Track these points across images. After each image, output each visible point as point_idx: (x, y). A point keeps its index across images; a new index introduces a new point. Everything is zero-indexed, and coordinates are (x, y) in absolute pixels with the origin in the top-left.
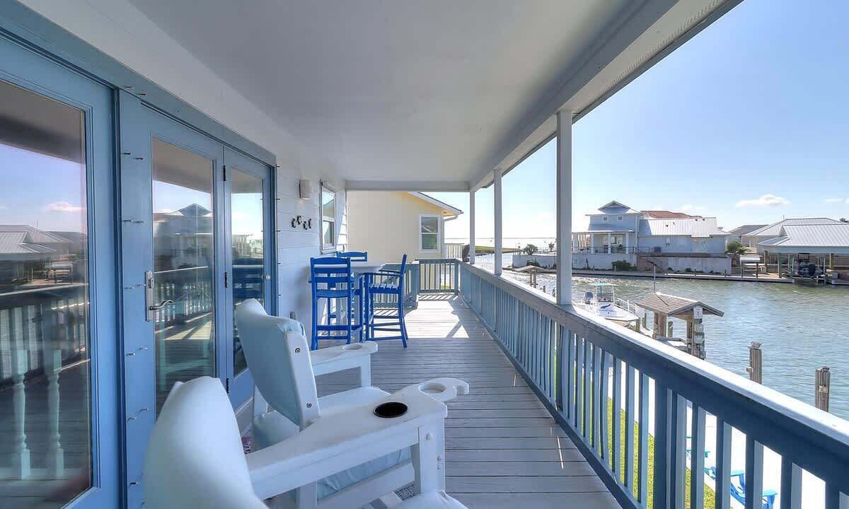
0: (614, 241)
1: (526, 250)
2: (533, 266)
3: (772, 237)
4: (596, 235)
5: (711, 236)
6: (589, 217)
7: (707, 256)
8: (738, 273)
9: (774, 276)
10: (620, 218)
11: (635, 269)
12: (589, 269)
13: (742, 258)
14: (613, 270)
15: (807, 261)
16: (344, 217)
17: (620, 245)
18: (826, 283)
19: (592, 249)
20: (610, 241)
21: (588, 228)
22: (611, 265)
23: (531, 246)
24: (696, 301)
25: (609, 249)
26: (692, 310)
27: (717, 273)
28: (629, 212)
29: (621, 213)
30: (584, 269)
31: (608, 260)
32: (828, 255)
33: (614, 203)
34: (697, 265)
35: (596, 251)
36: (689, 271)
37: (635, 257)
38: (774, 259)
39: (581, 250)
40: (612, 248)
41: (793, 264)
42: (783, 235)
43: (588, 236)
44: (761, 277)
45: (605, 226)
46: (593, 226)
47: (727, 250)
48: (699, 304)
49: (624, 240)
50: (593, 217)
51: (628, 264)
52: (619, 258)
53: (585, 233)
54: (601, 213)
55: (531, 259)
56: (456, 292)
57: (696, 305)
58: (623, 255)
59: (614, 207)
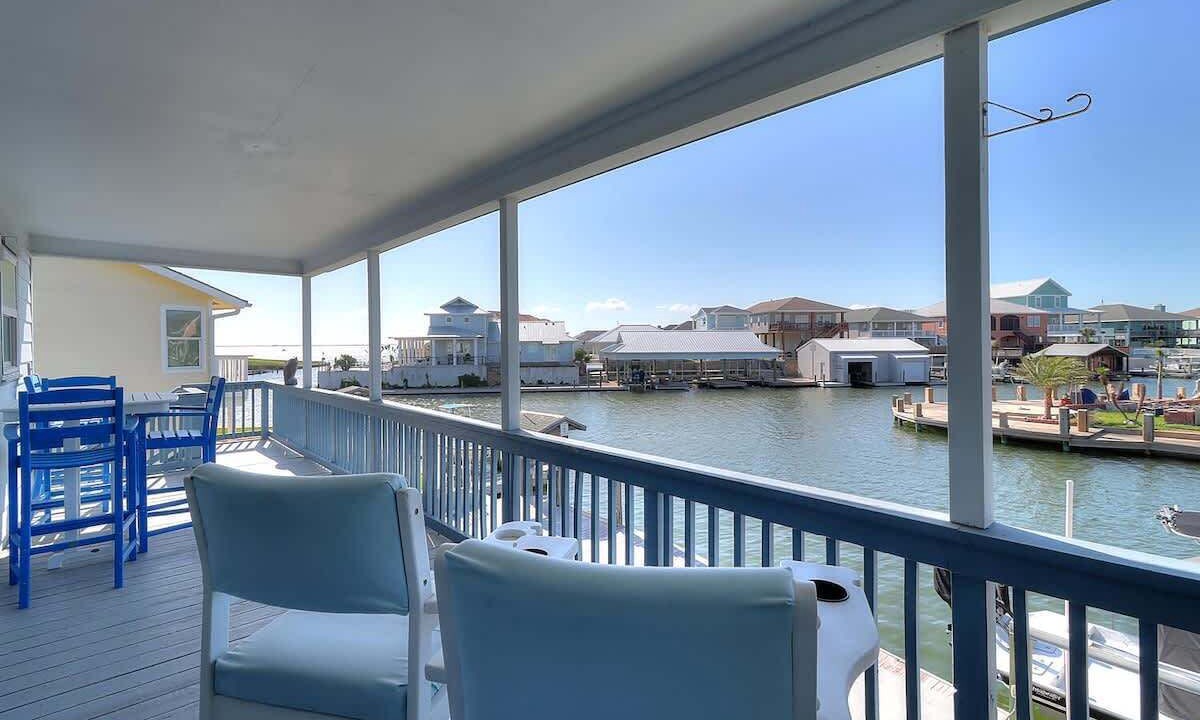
0: (459, 349)
1: (338, 363)
2: (357, 387)
3: (611, 343)
4: (439, 342)
5: (561, 343)
6: (428, 318)
7: (555, 365)
8: (584, 383)
9: (614, 385)
10: (467, 320)
11: (485, 384)
12: (429, 387)
13: (589, 367)
14: (460, 386)
15: (638, 367)
16: (28, 306)
17: (468, 355)
18: (651, 389)
19: (434, 359)
20: (455, 349)
21: (427, 331)
22: (457, 380)
23: (347, 357)
24: (562, 417)
25: (455, 360)
26: (559, 427)
27: (567, 384)
28: (477, 312)
29: (466, 314)
30: (423, 387)
31: (452, 375)
32: (651, 361)
33: (459, 300)
34: (546, 375)
35: (439, 363)
36: (540, 383)
37: (484, 368)
38: (614, 367)
39: (420, 361)
40: (458, 358)
41: (628, 371)
42: (619, 341)
43: (426, 342)
44: (604, 386)
45: (449, 329)
46: (433, 329)
47: (574, 358)
48: (566, 420)
49: (472, 346)
50: (433, 317)
51: (478, 378)
52: (467, 370)
53: (424, 339)
54: (444, 312)
55: (347, 377)
56: (265, 435)
57: (562, 421)
58: (471, 367)
59: (459, 305)
